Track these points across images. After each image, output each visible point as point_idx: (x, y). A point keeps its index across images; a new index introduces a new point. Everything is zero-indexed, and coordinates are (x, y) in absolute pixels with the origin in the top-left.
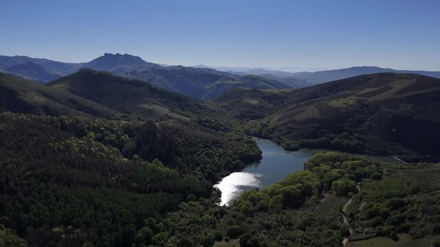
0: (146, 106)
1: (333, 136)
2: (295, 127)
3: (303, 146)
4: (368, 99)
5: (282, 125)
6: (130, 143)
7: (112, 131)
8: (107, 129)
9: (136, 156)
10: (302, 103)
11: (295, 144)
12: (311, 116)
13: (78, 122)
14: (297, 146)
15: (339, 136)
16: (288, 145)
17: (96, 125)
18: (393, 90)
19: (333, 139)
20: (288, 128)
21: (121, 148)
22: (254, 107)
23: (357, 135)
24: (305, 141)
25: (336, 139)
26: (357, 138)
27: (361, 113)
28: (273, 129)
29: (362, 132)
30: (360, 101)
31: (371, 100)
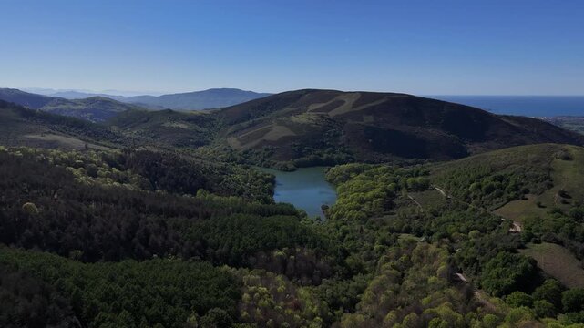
1: (320, 152)
2: (275, 147)
3: (298, 165)
4: (329, 113)
5: (257, 147)
14: (292, 166)
16: (285, 166)
18: (346, 104)
19: (321, 155)
20: (267, 150)
22: (188, 131)
23: (342, 148)
24: (295, 160)
25: (325, 155)
26: (343, 152)
27: (332, 127)
28: (246, 152)
29: (343, 145)
30: (322, 116)
31: (332, 114)
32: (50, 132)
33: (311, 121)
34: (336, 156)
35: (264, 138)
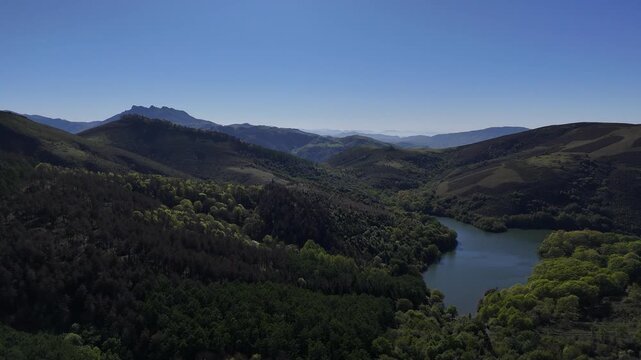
0: (237, 169)
1: (554, 208)
2: (487, 197)
3: (512, 225)
4: (590, 154)
5: (465, 195)
6: (254, 217)
7: (218, 198)
8: (209, 194)
9: (269, 237)
10: (472, 166)
11: (499, 223)
12: (507, 181)
13: (159, 183)
14: (502, 225)
15: (565, 209)
16: (490, 224)
17: (190, 188)
18: (623, 141)
19: (555, 213)
20: (476, 199)
21: (240, 224)
22: (398, 171)
23: (594, 206)
24: (511, 217)
25: (562, 214)
26: (596, 211)
27: (588, 174)
28: (448, 201)
29: (599, 202)
30: (577, 158)
31: (594, 155)
32: (251, 166)
33: (557, 165)
34: (579, 216)
35: (479, 184)
